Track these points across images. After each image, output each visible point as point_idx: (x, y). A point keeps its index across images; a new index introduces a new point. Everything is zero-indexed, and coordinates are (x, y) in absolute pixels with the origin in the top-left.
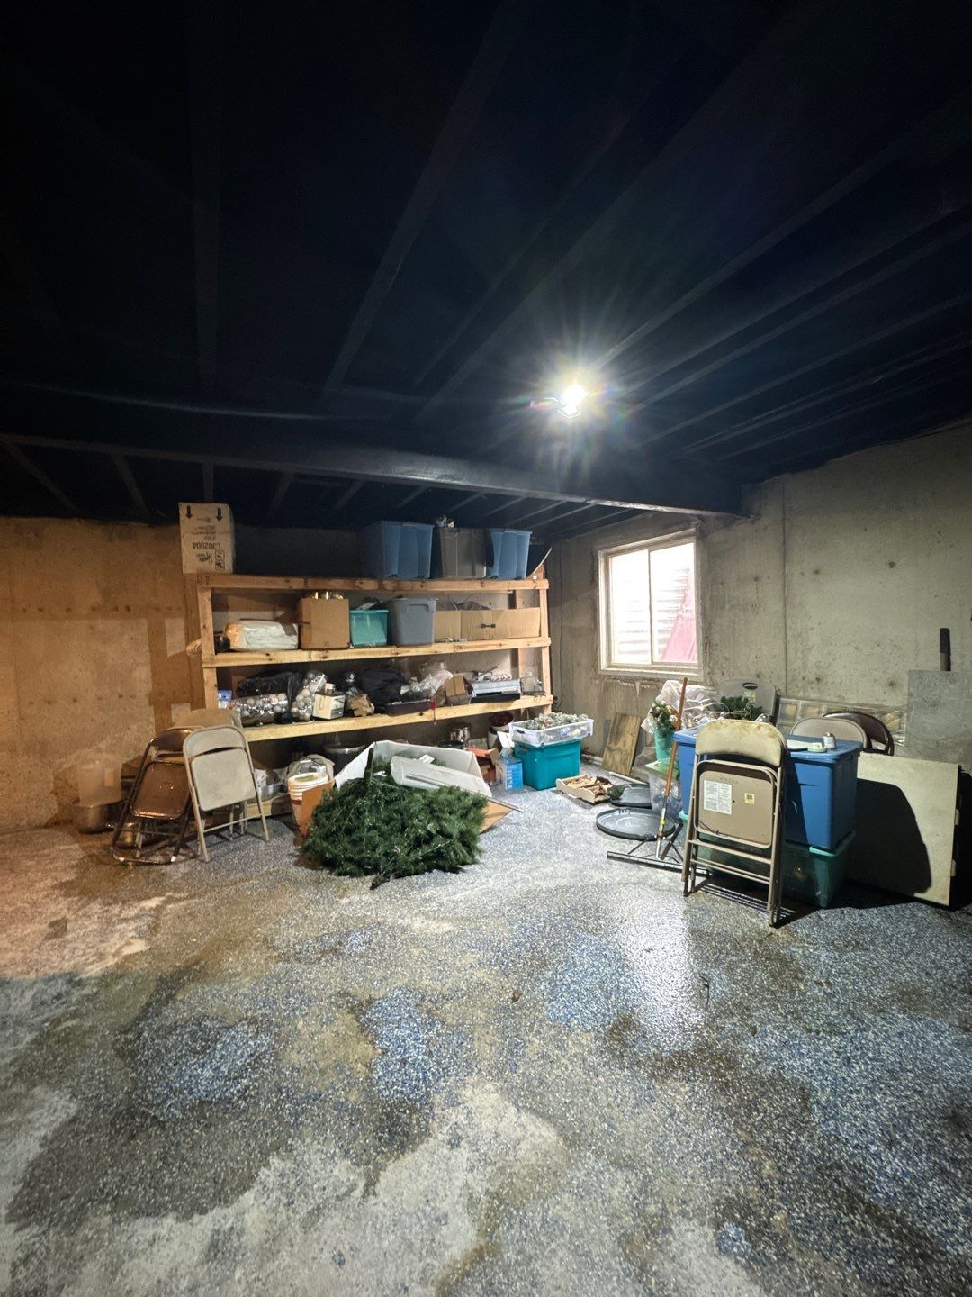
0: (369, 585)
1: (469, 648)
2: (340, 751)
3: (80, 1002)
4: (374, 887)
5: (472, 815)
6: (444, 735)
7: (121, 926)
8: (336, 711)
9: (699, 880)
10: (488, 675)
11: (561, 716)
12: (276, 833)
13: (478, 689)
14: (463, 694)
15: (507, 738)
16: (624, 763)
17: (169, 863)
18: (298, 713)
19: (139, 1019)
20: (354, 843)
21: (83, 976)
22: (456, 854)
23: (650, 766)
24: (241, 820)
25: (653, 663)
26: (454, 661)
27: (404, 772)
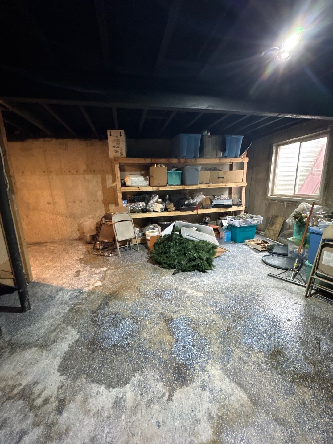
0: (175, 161)
1: (212, 186)
2: (163, 223)
3: (82, 300)
4: (174, 274)
5: (211, 252)
6: (201, 220)
7: (95, 276)
8: (162, 209)
9: (313, 292)
10: (219, 197)
11: (249, 215)
12: (142, 249)
13: (215, 203)
14: (209, 205)
15: (225, 222)
16: (274, 235)
17: (109, 256)
18: (149, 209)
19: (98, 309)
20: (167, 257)
21: (83, 291)
22: (205, 266)
23: (290, 239)
24: (131, 245)
25: (294, 194)
26: (206, 192)
27: (186, 233)
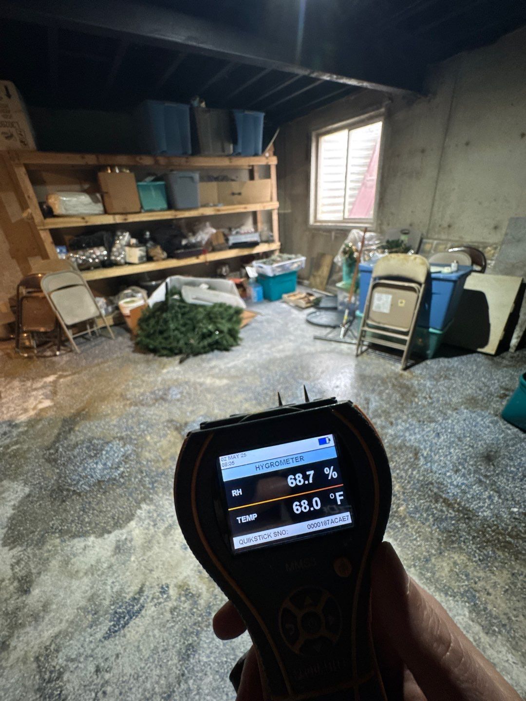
1: (225, 210)
2: (149, 284)
3: (18, 436)
4: (181, 362)
5: (234, 319)
6: (213, 270)
7: (34, 393)
8: (141, 258)
9: (364, 348)
10: (238, 230)
11: (285, 256)
12: (118, 334)
13: (232, 240)
14: (223, 244)
15: (252, 271)
16: (321, 283)
17: (55, 355)
18: (116, 260)
19: (55, 442)
20: (166, 339)
21: (17, 422)
22: (227, 341)
23: (339, 285)
24: (95, 329)
25: (344, 218)
26: (216, 221)
27: (191, 295)
